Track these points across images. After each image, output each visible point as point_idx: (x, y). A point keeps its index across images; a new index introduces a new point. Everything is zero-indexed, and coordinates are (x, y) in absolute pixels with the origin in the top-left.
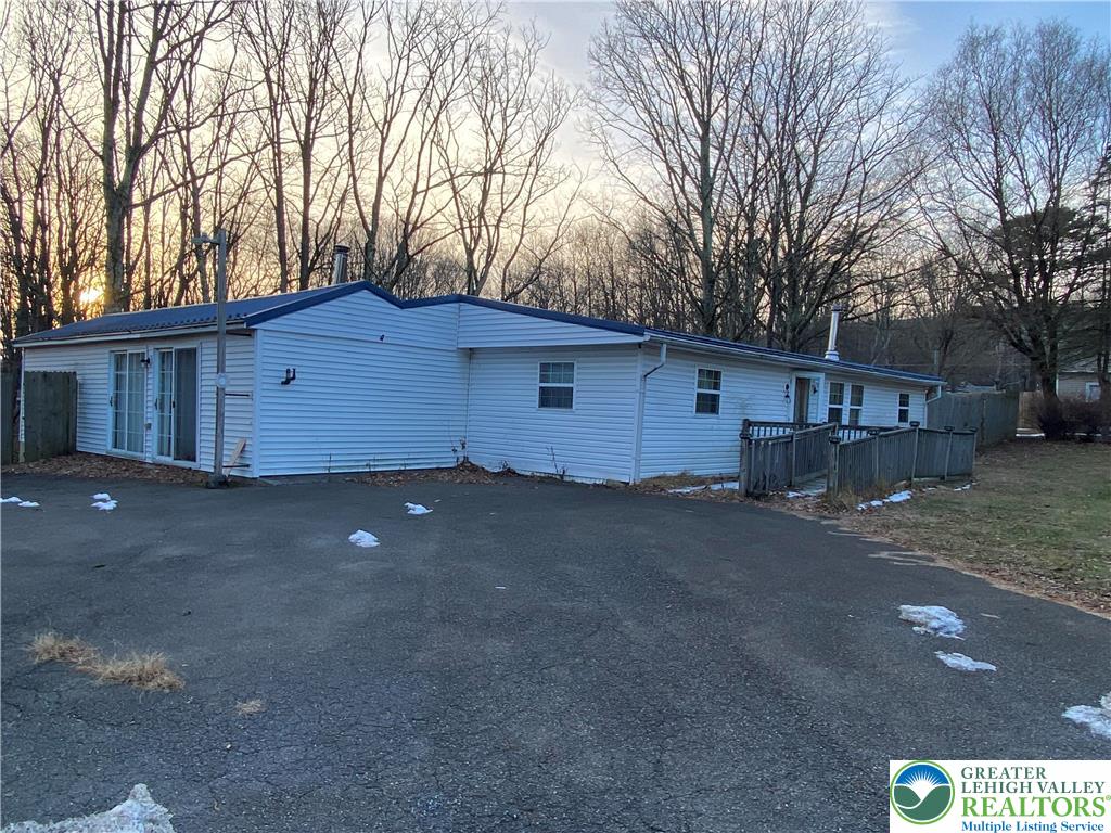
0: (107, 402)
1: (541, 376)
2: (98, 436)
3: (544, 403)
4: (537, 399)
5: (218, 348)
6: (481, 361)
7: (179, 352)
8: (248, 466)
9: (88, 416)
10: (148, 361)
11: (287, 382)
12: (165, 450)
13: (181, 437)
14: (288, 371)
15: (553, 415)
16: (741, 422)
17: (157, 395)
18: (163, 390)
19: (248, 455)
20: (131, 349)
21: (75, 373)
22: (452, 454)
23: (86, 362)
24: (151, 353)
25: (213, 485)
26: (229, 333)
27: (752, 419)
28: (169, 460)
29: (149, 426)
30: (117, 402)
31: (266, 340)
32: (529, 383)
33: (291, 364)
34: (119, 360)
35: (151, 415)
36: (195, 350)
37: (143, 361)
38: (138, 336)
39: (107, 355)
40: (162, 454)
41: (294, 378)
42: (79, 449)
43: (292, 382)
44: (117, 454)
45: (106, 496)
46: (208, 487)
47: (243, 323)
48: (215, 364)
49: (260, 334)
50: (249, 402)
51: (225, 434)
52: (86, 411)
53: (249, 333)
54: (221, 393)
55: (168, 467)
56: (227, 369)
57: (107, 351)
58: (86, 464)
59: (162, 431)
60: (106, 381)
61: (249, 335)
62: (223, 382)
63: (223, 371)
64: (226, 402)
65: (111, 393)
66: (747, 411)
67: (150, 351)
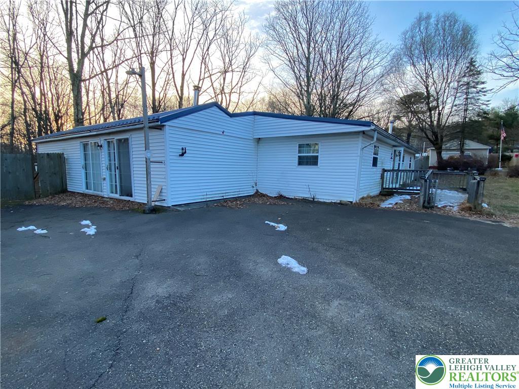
0: (81, 167)
1: (299, 150)
2: (77, 183)
3: (300, 163)
4: (297, 162)
5: (145, 137)
6: (263, 144)
7: (120, 140)
8: (164, 200)
9: (71, 174)
10: (101, 146)
11: (182, 155)
12: (114, 191)
13: (123, 185)
14: (183, 149)
15: (307, 170)
16: (381, 170)
17: (107, 163)
18: (110, 160)
19: (163, 194)
20: (92, 141)
21: (63, 154)
22: (252, 189)
23: (69, 148)
24: (102, 142)
25: (147, 211)
26: (150, 128)
27: (386, 169)
28: (117, 196)
29: (104, 179)
30: (86, 167)
31: (171, 132)
32: (292, 154)
33: (184, 145)
34: (85, 146)
35: (105, 174)
36: (127, 139)
37: (98, 146)
38: (95, 133)
39: (79, 144)
40: (113, 193)
41: (185, 153)
42: (68, 190)
43: (185, 155)
44: (87, 192)
45: (88, 222)
46: (144, 212)
47: (158, 122)
48: (144, 145)
49: (167, 127)
50: (163, 166)
51: (152, 183)
52: (70, 172)
53: (160, 128)
54: (148, 162)
55: (117, 199)
56: (151, 148)
57: (79, 142)
58: (73, 198)
59: (111, 181)
60: (79, 157)
61: (161, 129)
62: (149, 155)
63: (149, 149)
64: (152, 166)
65: (83, 162)
66: (383, 165)
67: (101, 141)
